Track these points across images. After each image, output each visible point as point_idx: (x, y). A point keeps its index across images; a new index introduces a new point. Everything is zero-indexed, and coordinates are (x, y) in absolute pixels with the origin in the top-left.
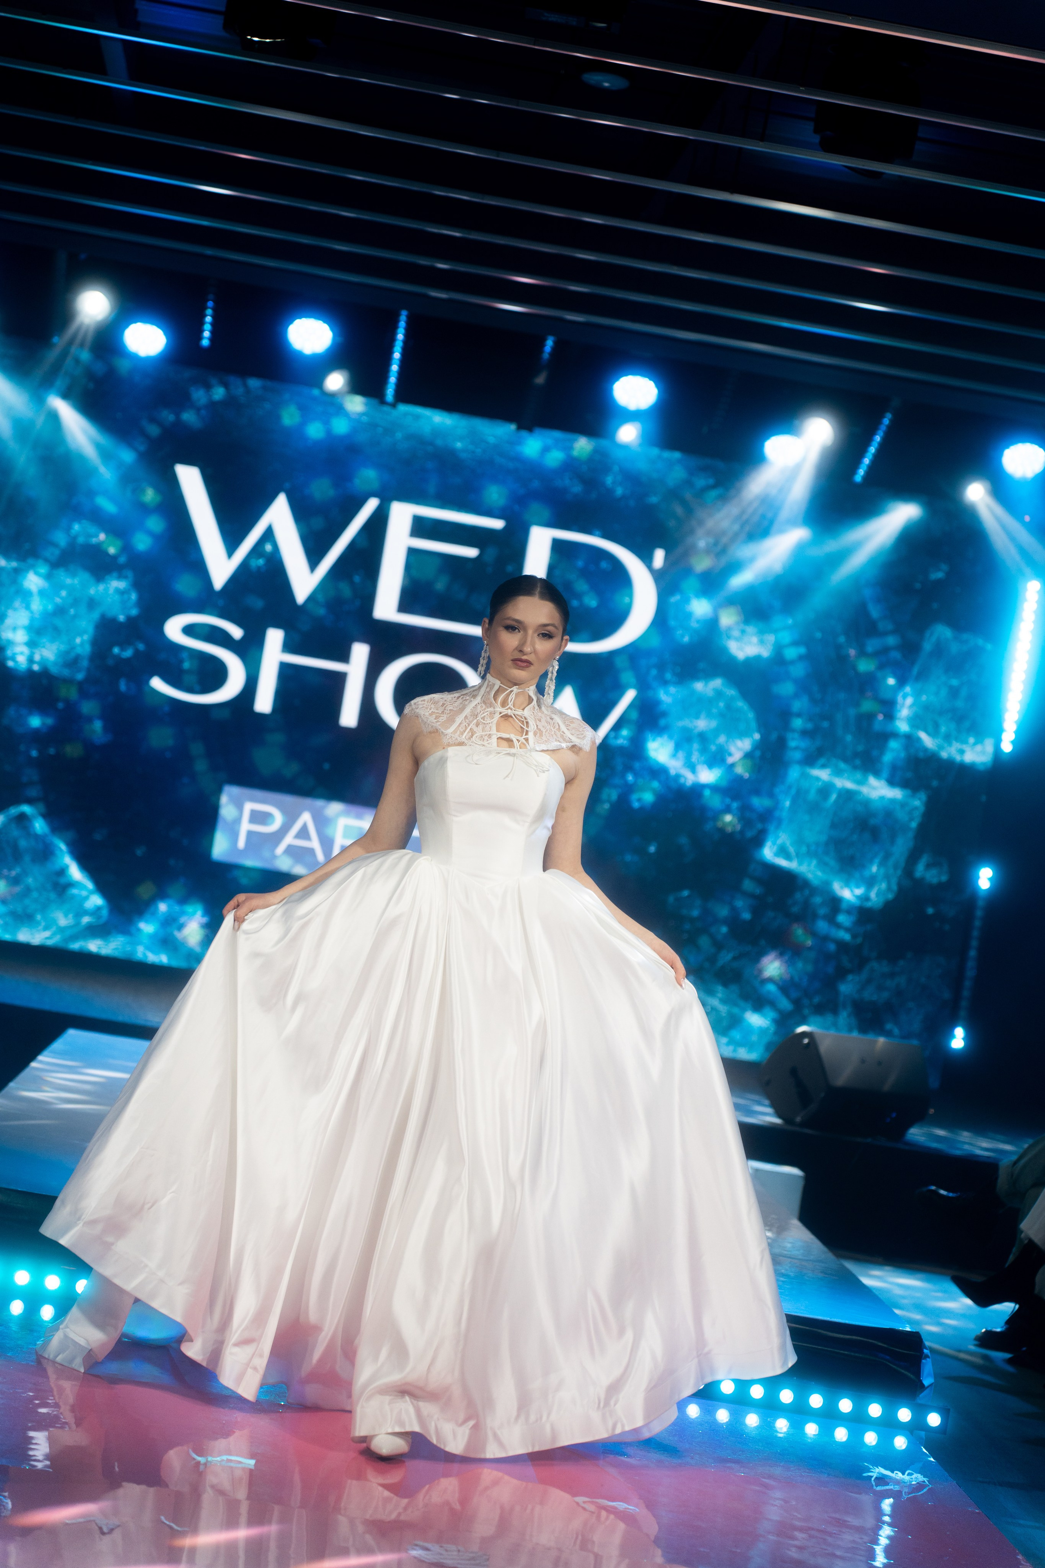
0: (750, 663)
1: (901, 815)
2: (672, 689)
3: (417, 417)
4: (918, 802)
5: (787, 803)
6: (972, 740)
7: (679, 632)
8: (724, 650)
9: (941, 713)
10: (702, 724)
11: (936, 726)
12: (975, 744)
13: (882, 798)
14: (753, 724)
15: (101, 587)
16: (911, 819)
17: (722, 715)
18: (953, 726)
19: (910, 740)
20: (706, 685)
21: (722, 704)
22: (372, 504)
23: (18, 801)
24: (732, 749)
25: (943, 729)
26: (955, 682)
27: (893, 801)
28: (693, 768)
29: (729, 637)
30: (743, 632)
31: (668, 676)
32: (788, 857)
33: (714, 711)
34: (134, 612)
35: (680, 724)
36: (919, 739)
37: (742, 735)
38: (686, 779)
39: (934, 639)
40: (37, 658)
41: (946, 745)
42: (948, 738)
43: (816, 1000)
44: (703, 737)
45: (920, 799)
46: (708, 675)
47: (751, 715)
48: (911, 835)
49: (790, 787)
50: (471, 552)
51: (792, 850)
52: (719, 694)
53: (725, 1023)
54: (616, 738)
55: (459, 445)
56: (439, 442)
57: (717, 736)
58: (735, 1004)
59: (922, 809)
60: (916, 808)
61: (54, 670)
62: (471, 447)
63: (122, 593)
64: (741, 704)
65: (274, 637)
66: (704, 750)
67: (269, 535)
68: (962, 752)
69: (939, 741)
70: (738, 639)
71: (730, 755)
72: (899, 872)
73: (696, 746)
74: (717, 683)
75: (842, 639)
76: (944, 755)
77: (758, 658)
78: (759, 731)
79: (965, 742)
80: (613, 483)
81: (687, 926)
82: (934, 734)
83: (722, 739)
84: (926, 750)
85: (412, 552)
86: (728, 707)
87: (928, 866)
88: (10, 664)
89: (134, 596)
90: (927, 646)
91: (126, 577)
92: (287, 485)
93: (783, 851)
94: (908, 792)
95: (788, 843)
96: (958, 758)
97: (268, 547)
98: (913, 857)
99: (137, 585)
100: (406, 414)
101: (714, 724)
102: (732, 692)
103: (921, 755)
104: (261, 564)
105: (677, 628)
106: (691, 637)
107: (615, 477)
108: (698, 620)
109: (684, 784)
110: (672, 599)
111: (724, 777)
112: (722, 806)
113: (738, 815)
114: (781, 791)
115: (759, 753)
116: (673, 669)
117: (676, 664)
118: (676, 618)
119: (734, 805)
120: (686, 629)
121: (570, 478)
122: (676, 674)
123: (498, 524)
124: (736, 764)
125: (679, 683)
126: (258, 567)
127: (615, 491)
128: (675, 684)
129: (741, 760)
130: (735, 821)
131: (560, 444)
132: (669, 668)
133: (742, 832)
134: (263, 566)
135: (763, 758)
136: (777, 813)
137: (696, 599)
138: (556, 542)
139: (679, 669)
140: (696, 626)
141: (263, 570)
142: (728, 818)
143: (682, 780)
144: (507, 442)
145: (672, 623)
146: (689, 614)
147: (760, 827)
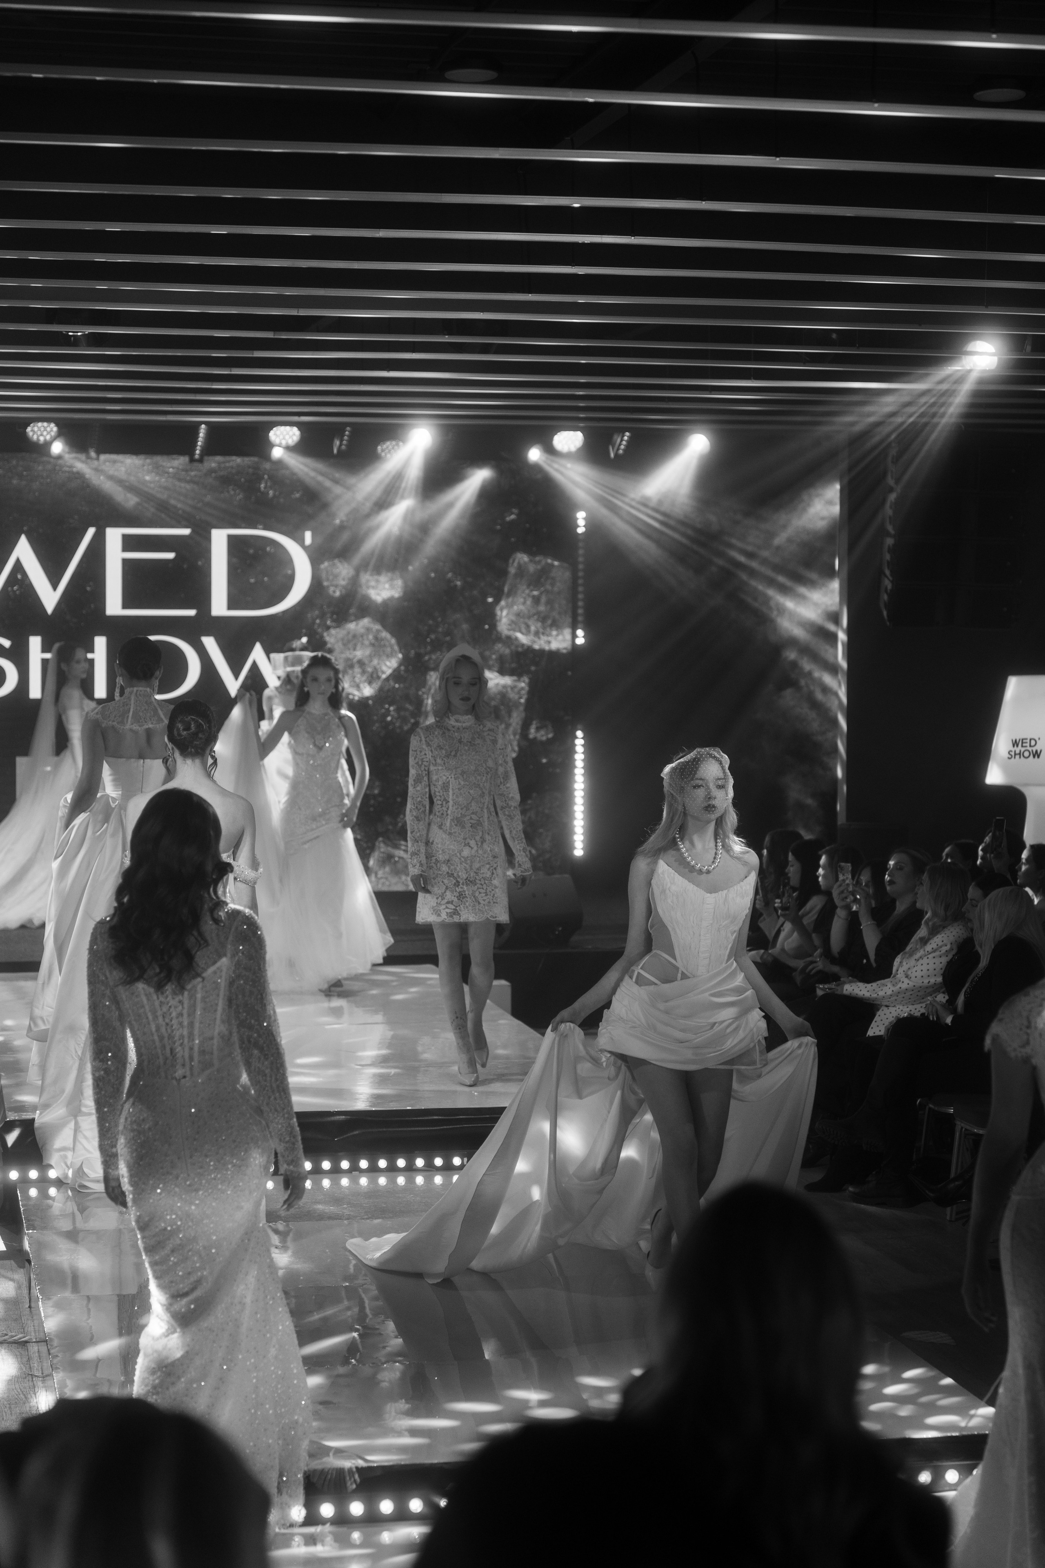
0: (385, 603)
1: (512, 695)
2: (333, 631)
3: (117, 462)
4: (523, 684)
6: (554, 633)
7: (332, 589)
8: (367, 598)
9: (529, 617)
10: (359, 654)
11: (528, 627)
12: (557, 635)
13: (497, 684)
14: (396, 648)
16: (521, 698)
17: (373, 645)
18: (539, 624)
19: (509, 641)
20: (357, 625)
21: (371, 637)
22: (91, 531)
24: (384, 668)
25: (533, 628)
26: (536, 593)
27: (505, 687)
28: (358, 687)
29: (368, 587)
30: (377, 581)
31: (329, 623)
33: (367, 642)
35: (343, 656)
36: (516, 639)
37: (389, 656)
38: (354, 695)
39: (516, 564)
41: (536, 639)
42: (537, 634)
44: (361, 663)
45: (524, 682)
46: (358, 617)
47: (393, 641)
48: (522, 708)
49: (430, 689)
50: (171, 556)
52: (368, 630)
56: (132, 479)
57: (371, 661)
59: (527, 688)
60: (522, 689)
62: (157, 479)
64: (385, 634)
65: (35, 643)
66: (364, 672)
67: (18, 565)
68: (549, 642)
69: (531, 637)
70: (373, 587)
71: (383, 672)
72: (517, 737)
73: (357, 670)
74: (366, 622)
75: (450, 575)
76: (536, 647)
77: (391, 599)
78: (401, 652)
79: (549, 635)
80: (265, 488)
81: (372, 802)
82: (527, 632)
83: (375, 662)
84: (523, 645)
85: (125, 562)
86: (376, 638)
87: (538, 729)
90: (512, 570)
92: (25, 528)
94: (515, 678)
96: (547, 648)
97: (19, 577)
98: (525, 726)
101: (368, 652)
102: (377, 627)
103: (520, 649)
104: (15, 588)
105: (328, 587)
106: (341, 591)
107: (266, 483)
108: (344, 579)
109: (353, 699)
110: (322, 566)
111: (381, 690)
112: (383, 711)
113: (396, 715)
114: (423, 693)
115: (402, 668)
116: (331, 617)
117: (333, 613)
118: (328, 580)
119: (392, 708)
120: (336, 586)
121: (233, 490)
122: (333, 621)
123: (186, 532)
124: (387, 679)
125: (338, 626)
126: (14, 592)
127: (268, 493)
128: (335, 627)
129: (391, 675)
130: (394, 720)
131: (223, 465)
132: (329, 615)
133: (401, 727)
134: (17, 590)
135: (406, 671)
136: (423, 709)
137: (339, 564)
138: (230, 538)
139: (335, 616)
140: (343, 583)
141: (18, 592)
142: (389, 719)
143: (351, 697)
144: (183, 470)
145: (325, 584)
146: (336, 576)
147: (412, 721)
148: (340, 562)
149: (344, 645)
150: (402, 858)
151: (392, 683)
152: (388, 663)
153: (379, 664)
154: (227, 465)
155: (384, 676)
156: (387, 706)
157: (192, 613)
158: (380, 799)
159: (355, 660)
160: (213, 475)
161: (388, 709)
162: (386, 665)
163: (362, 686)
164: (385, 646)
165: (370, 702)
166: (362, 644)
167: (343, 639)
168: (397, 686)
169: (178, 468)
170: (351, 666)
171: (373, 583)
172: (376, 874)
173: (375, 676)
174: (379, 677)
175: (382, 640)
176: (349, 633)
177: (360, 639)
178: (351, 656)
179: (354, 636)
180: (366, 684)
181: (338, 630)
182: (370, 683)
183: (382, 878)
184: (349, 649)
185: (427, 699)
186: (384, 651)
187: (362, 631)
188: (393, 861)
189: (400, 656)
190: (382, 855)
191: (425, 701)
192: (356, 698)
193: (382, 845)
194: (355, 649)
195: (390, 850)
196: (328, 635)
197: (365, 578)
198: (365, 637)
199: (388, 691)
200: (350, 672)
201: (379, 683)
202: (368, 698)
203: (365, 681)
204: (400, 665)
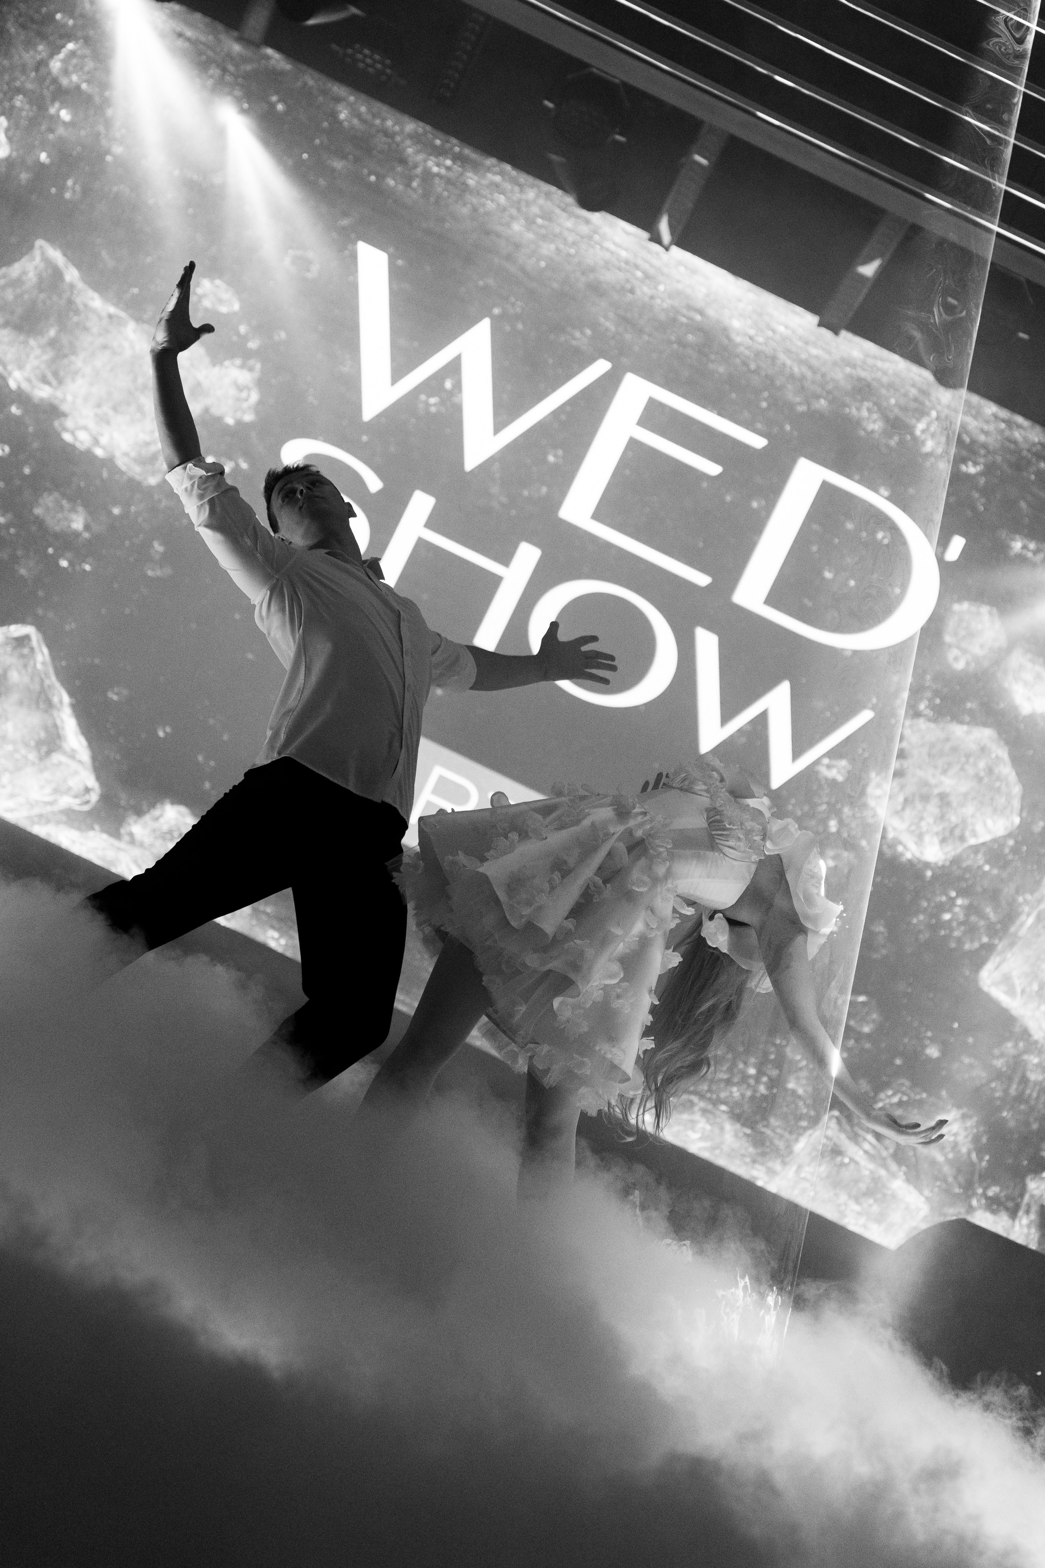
0: (1032, 720)
2: (923, 726)
3: (694, 271)
5: (1031, 921)
7: (954, 653)
8: (1004, 695)
10: (948, 783)
14: (1016, 803)
15: (217, 370)
17: (978, 779)
20: (968, 733)
21: (982, 764)
22: (601, 367)
23: (21, 620)
24: (979, 828)
28: (920, 838)
29: (1016, 679)
30: (1035, 674)
31: (922, 707)
32: (1011, 992)
33: (971, 771)
34: (249, 417)
35: (920, 773)
37: (997, 811)
40: (104, 440)
43: (993, 1191)
44: (943, 798)
46: (975, 720)
47: (1017, 790)
50: (713, 469)
51: (1018, 984)
52: (983, 749)
53: (863, 1186)
54: (829, 767)
55: (736, 324)
56: (711, 312)
57: (961, 804)
58: (885, 1166)
61: (121, 463)
62: (752, 332)
63: (240, 388)
64: (1007, 770)
65: (421, 504)
66: (942, 817)
67: (454, 368)
70: (1024, 683)
71: (974, 834)
73: (933, 808)
74: (985, 734)
78: (1019, 814)
80: (923, 431)
83: (969, 810)
85: (633, 444)
86: (990, 771)
88: (67, 437)
89: (254, 397)
91: (251, 369)
92: (496, 311)
93: (1007, 980)
95: (1015, 974)
97: (448, 384)
99: (261, 383)
100: (680, 263)
101: (964, 786)
102: (1000, 752)
104: (433, 400)
105: (950, 646)
106: (968, 663)
107: (929, 425)
108: (982, 646)
109: (902, 854)
110: (956, 607)
111: (956, 861)
112: (944, 899)
113: (961, 917)
114: (1026, 902)
115: (1011, 842)
116: (930, 700)
117: (936, 693)
118: (955, 634)
119: (959, 902)
120: (964, 651)
121: (869, 410)
122: (932, 707)
123: (758, 442)
124: (976, 849)
125: (934, 720)
126: (427, 405)
127: (923, 443)
128: (929, 720)
129: (983, 844)
130: (954, 924)
131: (870, 361)
132: (929, 694)
133: (959, 940)
134: (435, 405)
135: (1015, 850)
136: (1013, 929)
137: (986, 617)
138: (826, 487)
139: (938, 701)
140: (977, 650)
141: (433, 409)
142: (947, 916)
143: (900, 849)
144: (800, 338)
145: (948, 638)
146: (971, 635)
147: (985, 940)
148: (990, 614)
149: (929, 755)
150: (857, 1163)
151: (980, 859)
152: (989, 823)
153: (973, 816)
154: (879, 364)
155: (973, 841)
156: (953, 894)
157: (702, 580)
158: (868, 1046)
159: (936, 791)
160: (848, 370)
161: (952, 900)
162: (985, 824)
163: (927, 838)
164: (998, 790)
165: (929, 873)
166: (962, 769)
167: (932, 745)
168: (987, 868)
169: (794, 332)
170: (925, 798)
171: (1028, 676)
172: (800, 1167)
173: (957, 832)
174: (962, 838)
175: (998, 778)
176: (947, 740)
177: (963, 759)
178: (933, 781)
179: (955, 749)
180: (936, 840)
181: (932, 725)
182: (943, 841)
183: (804, 1179)
184: (935, 767)
185: (1029, 915)
186: (992, 799)
187: (973, 747)
188: (839, 1159)
189: (1017, 820)
190: (824, 1141)
191: (1023, 917)
192: (908, 856)
193: (833, 1124)
194: (945, 772)
195: (843, 1140)
196: (911, 726)
197: (1018, 659)
198: (972, 760)
199: (968, 869)
200: (919, 806)
201: (959, 850)
202: (927, 865)
203: (937, 834)
204: (1010, 835)
